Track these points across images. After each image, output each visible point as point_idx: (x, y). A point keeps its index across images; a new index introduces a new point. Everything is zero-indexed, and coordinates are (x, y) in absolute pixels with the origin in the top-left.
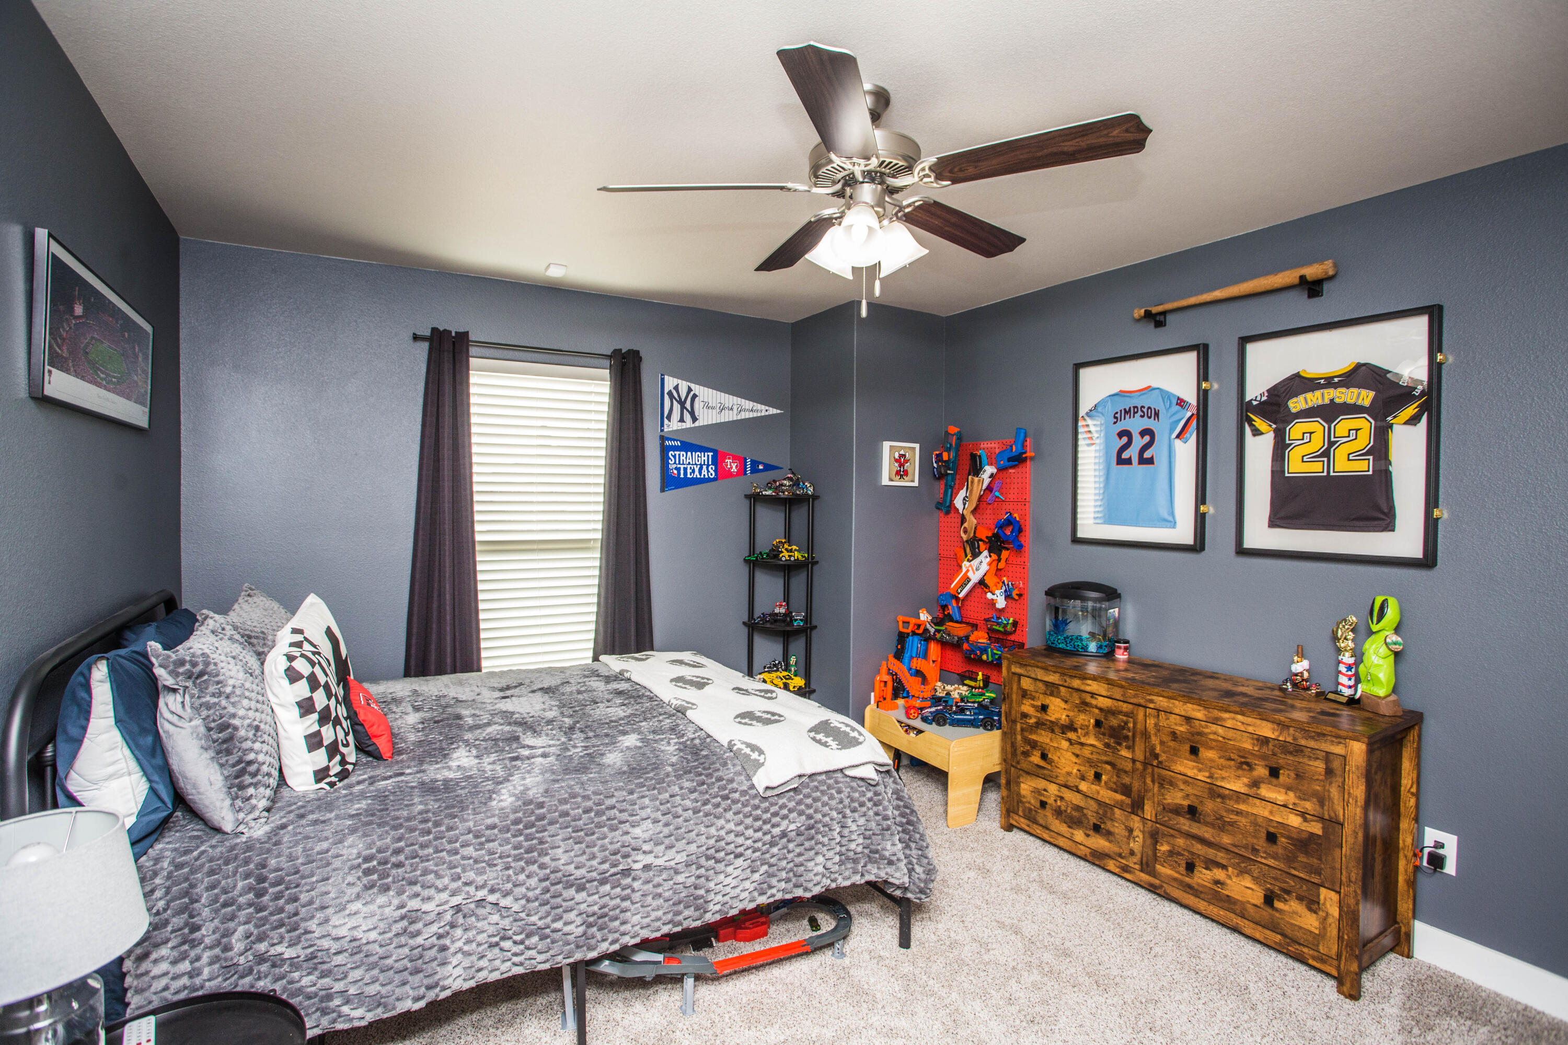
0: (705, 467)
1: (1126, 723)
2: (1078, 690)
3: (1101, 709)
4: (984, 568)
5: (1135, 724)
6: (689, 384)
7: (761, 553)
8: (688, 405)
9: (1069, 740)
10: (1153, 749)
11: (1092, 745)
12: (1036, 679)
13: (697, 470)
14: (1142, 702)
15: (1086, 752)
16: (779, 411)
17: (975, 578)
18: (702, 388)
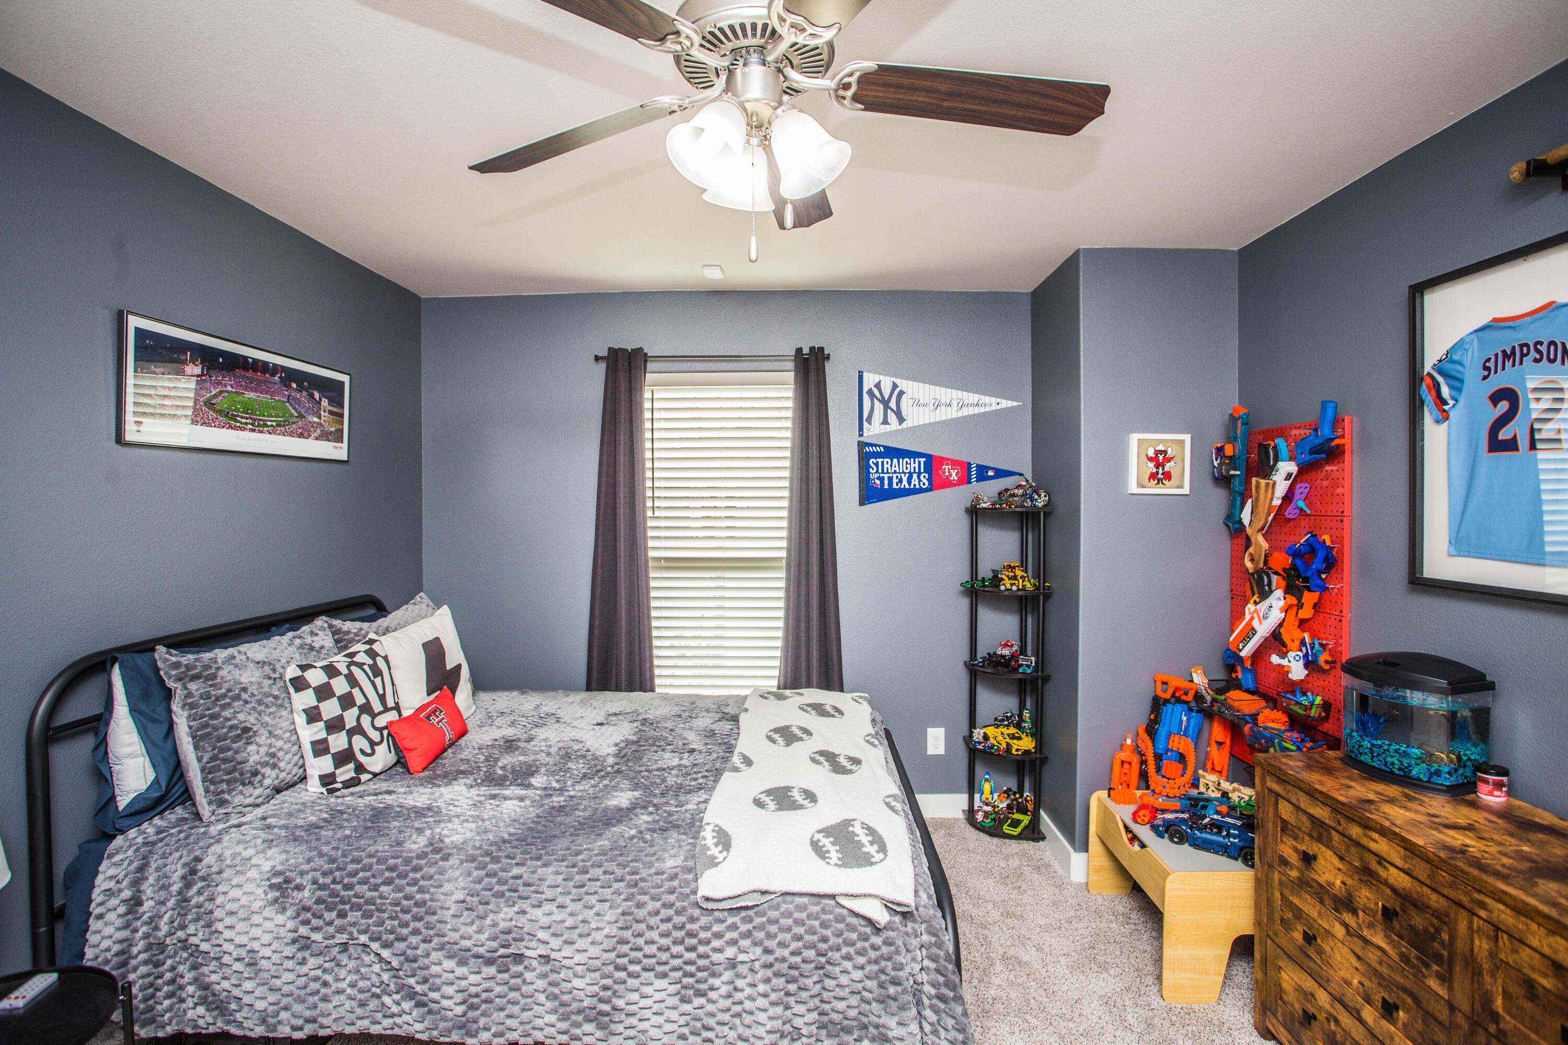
0: (915, 476)
1: (1438, 931)
2: (1357, 844)
3: (1394, 890)
4: (1276, 616)
5: (1453, 937)
6: (894, 379)
7: (983, 578)
8: (893, 404)
9: (1346, 925)
10: (1487, 1000)
11: (1379, 948)
12: (1298, 808)
13: (905, 479)
14: (1465, 899)
15: (1373, 957)
16: (1015, 404)
17: (1263, 629)
18: (910, 383)
